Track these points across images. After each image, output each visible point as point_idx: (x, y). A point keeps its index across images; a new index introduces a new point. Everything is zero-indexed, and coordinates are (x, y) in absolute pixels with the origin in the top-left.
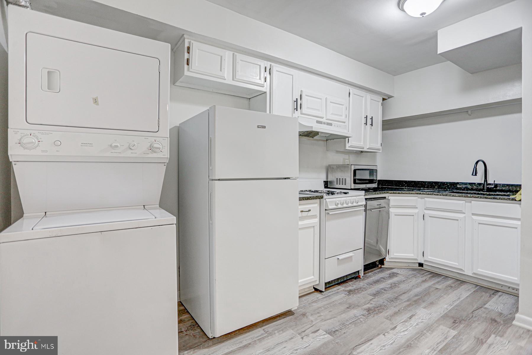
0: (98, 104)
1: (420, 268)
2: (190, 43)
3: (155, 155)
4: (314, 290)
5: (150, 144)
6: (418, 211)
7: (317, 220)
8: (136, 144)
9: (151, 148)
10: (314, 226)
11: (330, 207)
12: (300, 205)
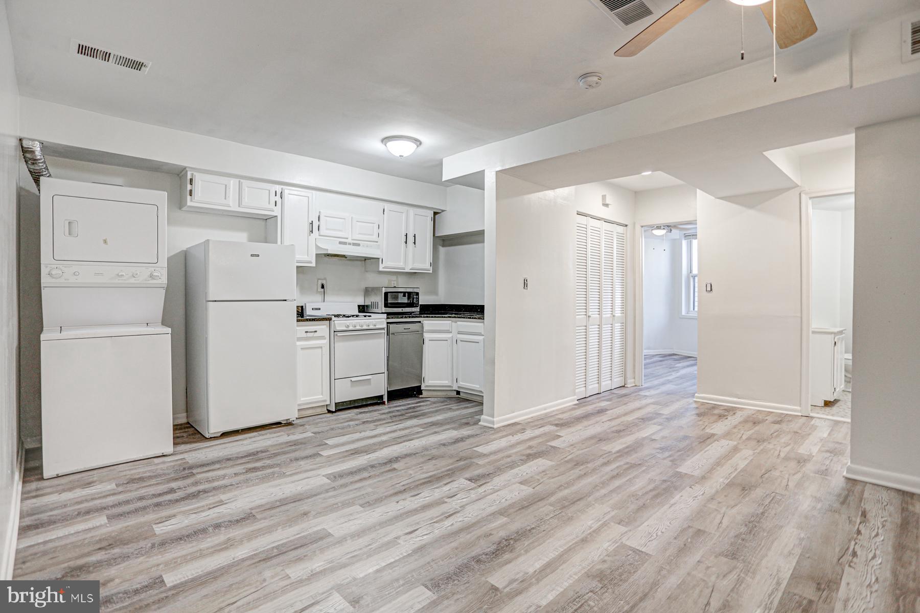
0: (107, 244)
1: (458, 396)
2: (192, 174)
3: (155, 281)
4: (327, 412)
5: (150, 273)
6: (451, 335)
7: (326, 341)
8: (138, 273)
9: (152, 276)
10: (322, 347)
11: (338, 329)
12: (297, 326)
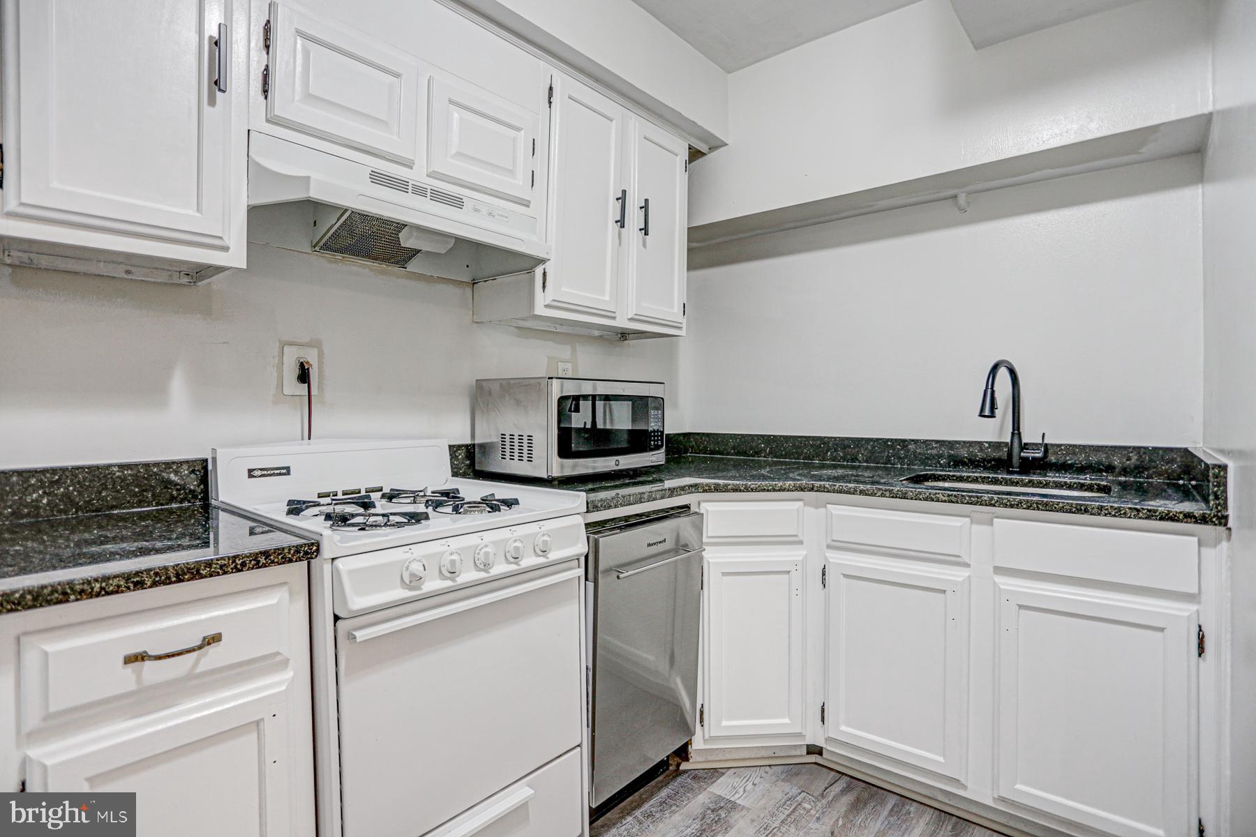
1: (813, 760)
6: (804, 553)
7: (292, 678)
10: (258, 723)
11: (358, 602)
